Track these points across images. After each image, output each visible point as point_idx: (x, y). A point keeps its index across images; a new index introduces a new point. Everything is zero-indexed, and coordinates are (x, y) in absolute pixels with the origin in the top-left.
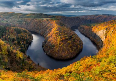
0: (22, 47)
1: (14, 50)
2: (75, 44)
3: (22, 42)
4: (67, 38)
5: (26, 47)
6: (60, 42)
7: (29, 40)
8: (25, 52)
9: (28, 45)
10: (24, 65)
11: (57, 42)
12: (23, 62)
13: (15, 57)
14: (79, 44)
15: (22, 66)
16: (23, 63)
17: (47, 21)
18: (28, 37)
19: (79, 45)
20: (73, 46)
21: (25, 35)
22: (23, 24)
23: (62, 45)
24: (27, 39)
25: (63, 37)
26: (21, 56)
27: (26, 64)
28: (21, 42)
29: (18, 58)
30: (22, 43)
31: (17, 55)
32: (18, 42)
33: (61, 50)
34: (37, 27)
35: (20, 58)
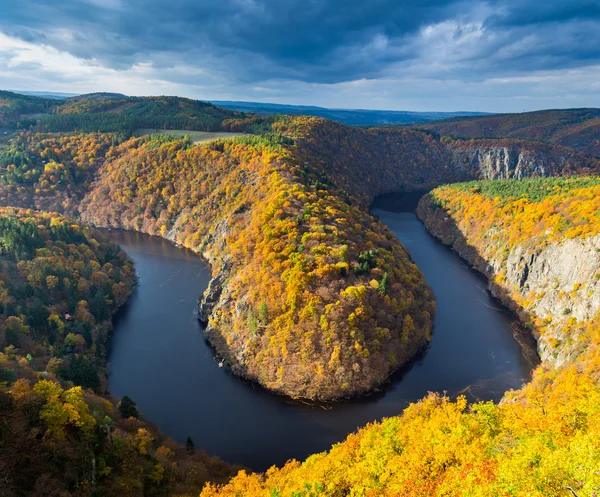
0: (73, 347)
1: (17, 384)
2: (389, 310)
3: (62, 314)
4: (343, 269)
5: (100, 340)
6: (301, 289)
7: (108, 289)
8: (101, 376)
9: (108, 323)
10: (107, 470)
11: (283, 290)
12: (97, 452)
13: (35, 430)
14: (412, 311)
15: (101, 479)
16: (103, 462)
17: (214, 154)
18: (100, 272)
19: (408, 317)
20: (375, 317)
21: (79, 263)
22: (43, 182)
23: (309, 308)
24: (93, 290)
25: (319, 259)
26: (75, 415)
27: (120, 461)
28: (56, 317)
29: (60, 434)
30: (61, 324)
31: (44, 414)
32: (29, 322)
33: (308, 342)
34: (151, 199)
35: (72, 429)
